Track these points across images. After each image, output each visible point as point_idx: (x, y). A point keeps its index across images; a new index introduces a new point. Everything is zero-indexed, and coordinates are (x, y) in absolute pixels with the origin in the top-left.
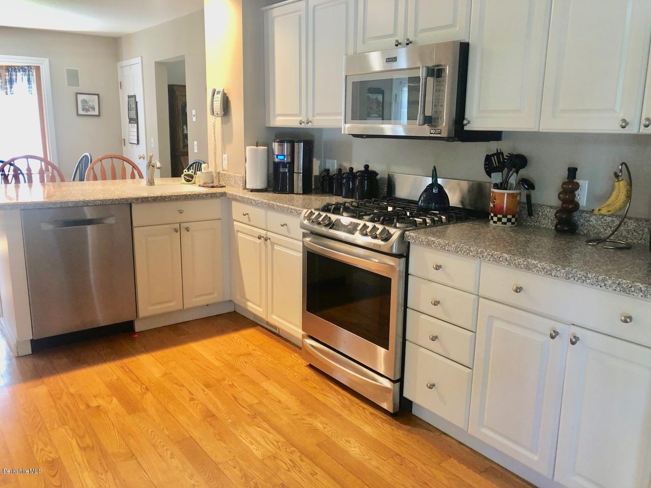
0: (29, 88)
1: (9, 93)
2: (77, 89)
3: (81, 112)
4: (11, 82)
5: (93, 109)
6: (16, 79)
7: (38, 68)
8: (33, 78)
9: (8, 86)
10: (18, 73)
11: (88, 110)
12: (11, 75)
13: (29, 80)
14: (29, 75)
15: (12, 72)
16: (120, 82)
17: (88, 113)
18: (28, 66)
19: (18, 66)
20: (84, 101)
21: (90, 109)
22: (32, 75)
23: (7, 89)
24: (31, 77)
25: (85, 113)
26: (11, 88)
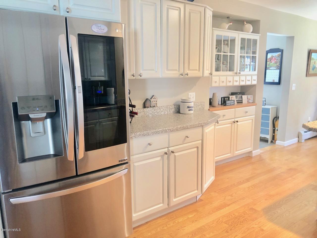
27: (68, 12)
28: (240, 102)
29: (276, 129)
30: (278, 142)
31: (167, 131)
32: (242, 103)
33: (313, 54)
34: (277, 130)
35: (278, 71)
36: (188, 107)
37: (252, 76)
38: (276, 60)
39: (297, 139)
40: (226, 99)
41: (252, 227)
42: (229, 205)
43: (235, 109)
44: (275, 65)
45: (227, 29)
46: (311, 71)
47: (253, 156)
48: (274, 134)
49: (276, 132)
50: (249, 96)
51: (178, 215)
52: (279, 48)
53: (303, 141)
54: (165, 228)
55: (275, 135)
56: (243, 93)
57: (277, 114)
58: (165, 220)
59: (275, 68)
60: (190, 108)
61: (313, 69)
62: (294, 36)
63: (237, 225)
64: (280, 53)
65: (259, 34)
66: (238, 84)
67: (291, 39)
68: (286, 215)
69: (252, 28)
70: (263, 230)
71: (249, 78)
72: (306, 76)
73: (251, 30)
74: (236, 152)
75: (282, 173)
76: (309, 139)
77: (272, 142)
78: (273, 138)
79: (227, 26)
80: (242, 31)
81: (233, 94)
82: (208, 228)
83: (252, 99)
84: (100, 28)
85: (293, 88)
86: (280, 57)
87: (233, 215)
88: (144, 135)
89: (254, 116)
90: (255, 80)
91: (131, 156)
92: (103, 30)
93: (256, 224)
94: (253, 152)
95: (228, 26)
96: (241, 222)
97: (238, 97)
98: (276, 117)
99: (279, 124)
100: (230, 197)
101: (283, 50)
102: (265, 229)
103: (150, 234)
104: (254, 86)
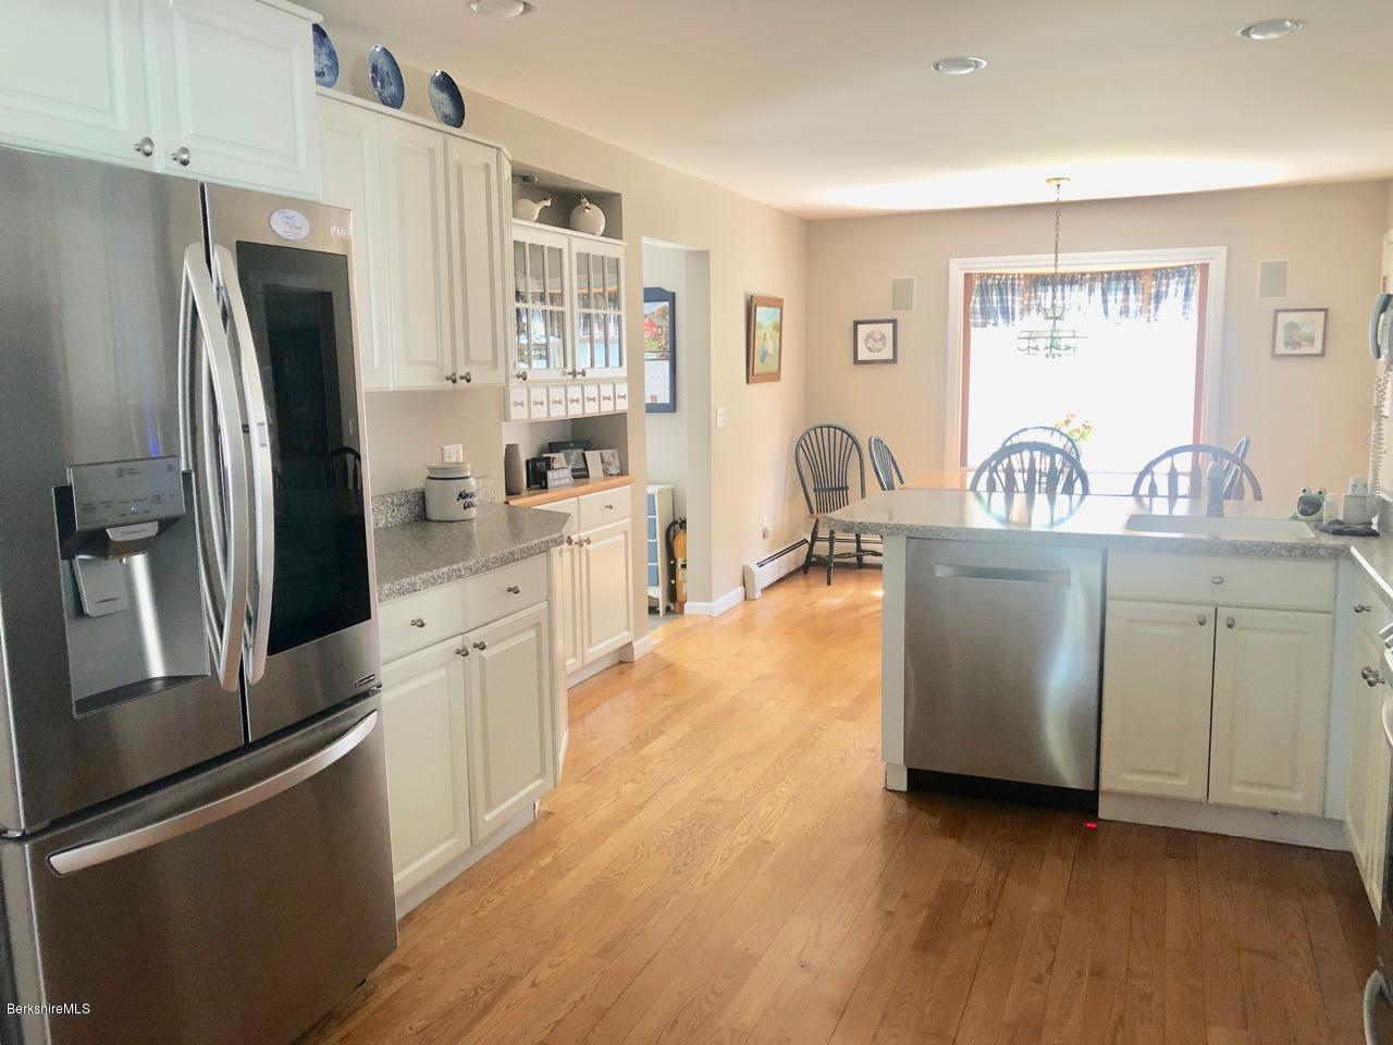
0: (1185, 307)
1: (1152, 319)
2: (1279, 302)
3: (1281, 349)
4: (1158, 297)
5: (1311, 341)
6: (1167, 292)
7: (1205, 268)
8: (1195, 289)
9: (1152, 307)
10: (1172, 281)
11: (1297, 344)
12: (1159, 285)
13: (1187, 294)
14: (1188, 283)
15: (1161, 278)
16: (1384, 278)
17: (1298, 351)
18: (1188, 266)
19: (1173, 268)
20: (1292, 326)
21: (1303, 342)
22: (1194, 282)
23: (1149, 311)
24: (1191, 286)
25: (1289, 351)
26: (1156, 309)
27: (185, 163)
28: (581, 474)
29: (680, 562)
30: (689, 607)
31: (463, 572)
32: (588, 477)
33: (759, 310)
34: (684, 566)
35: (666, 364)
36: (460, 495)
37: (613, 382)
38: (654, 329)
39: (741, 589)
40: (538, 464)
41: (735, 843)
42: (642, 807)
43: (578, 500)
44: (655, 345)
45: (537, 221)
46: (759, 367)
47: (635, 659)
48: (673, 582)
49: (680, 573)
50: (607, 453)
51: (500, 870)
52: (660, 289)
53: (758, 594)
54: (483, 913)
55: (678, 587)
56: (587, 445)
57: (677, 512)
58: (464, 895)
59: (655, 356)
60: (469, 500)
61: (763, 361)
62: (708, 251)
63: (695, 849)
64: (667, 304)
65: (621, 238)
66: (581, 412)
67: (702, 257)
68: (805, 794)
69: (603, 220)
70: (769, 843)
71: (607, 390)
72: (748, 381)
73: (602, 227)
74: (591, 651)
75: (742, 691)
76: (770, 586)
77: (668, 609)
78: (672, 593)
79: (537, 209)
80: (569, 228)
81: (554, 447)
82: (617, 878)
83: (618, 465)
84: (291, 222)
85: (720, 424)
86: (668, 317)
87: (668, 829)
88: (402, 592)
89: (629, 520)
90: (624, 397)
91: (383, 664)
92: (298, 231)
93: (743, 835)
94: (634, 644)
95: (538, 212)
96: (701, 841)
97: (572, 458)
98: (675, 522)
99: (691, 542)
100: (631, 786)
101: (674, 294)
102: (771, 839)
103: (442, 942)
104: (623, 415)
